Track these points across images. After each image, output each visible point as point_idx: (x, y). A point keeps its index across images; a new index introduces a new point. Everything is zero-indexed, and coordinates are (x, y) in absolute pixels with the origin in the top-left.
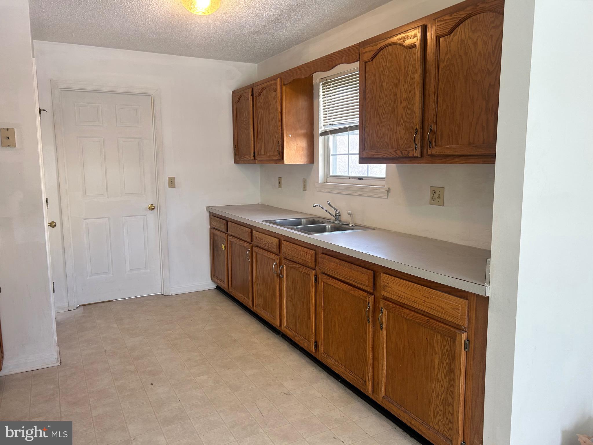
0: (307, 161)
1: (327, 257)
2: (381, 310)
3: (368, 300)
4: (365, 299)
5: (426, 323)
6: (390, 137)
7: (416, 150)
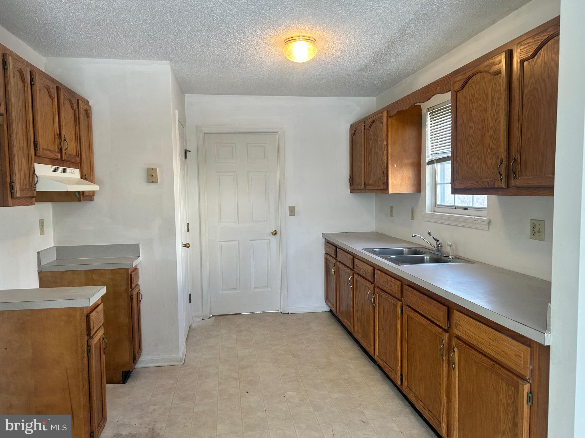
0: (414, 190)
1: (410, 289)
2: (453, 349)
3: (442, 337)
4: (440, 336)
5: (491, 368)
6: (479, 167)
7: (501, 180)
